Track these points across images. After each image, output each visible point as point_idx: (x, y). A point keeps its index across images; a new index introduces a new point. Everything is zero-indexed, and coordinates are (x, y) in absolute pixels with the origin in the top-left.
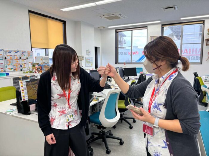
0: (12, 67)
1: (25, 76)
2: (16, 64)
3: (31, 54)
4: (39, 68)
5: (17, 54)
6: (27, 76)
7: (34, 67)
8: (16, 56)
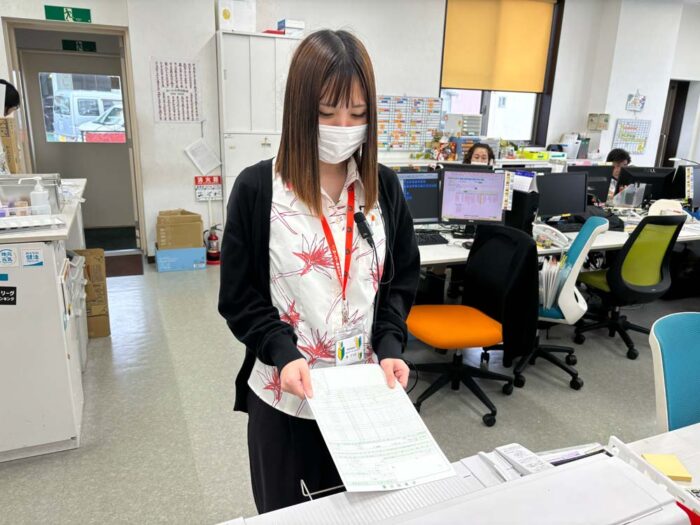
0: (385, 141)
1: (407, 165)
2: (396, 132)
3: (436, 106)
4: (448, 147)
5: (402, 107)
6: (414, 165)
7: (436, 145)
8: (399, 111)
